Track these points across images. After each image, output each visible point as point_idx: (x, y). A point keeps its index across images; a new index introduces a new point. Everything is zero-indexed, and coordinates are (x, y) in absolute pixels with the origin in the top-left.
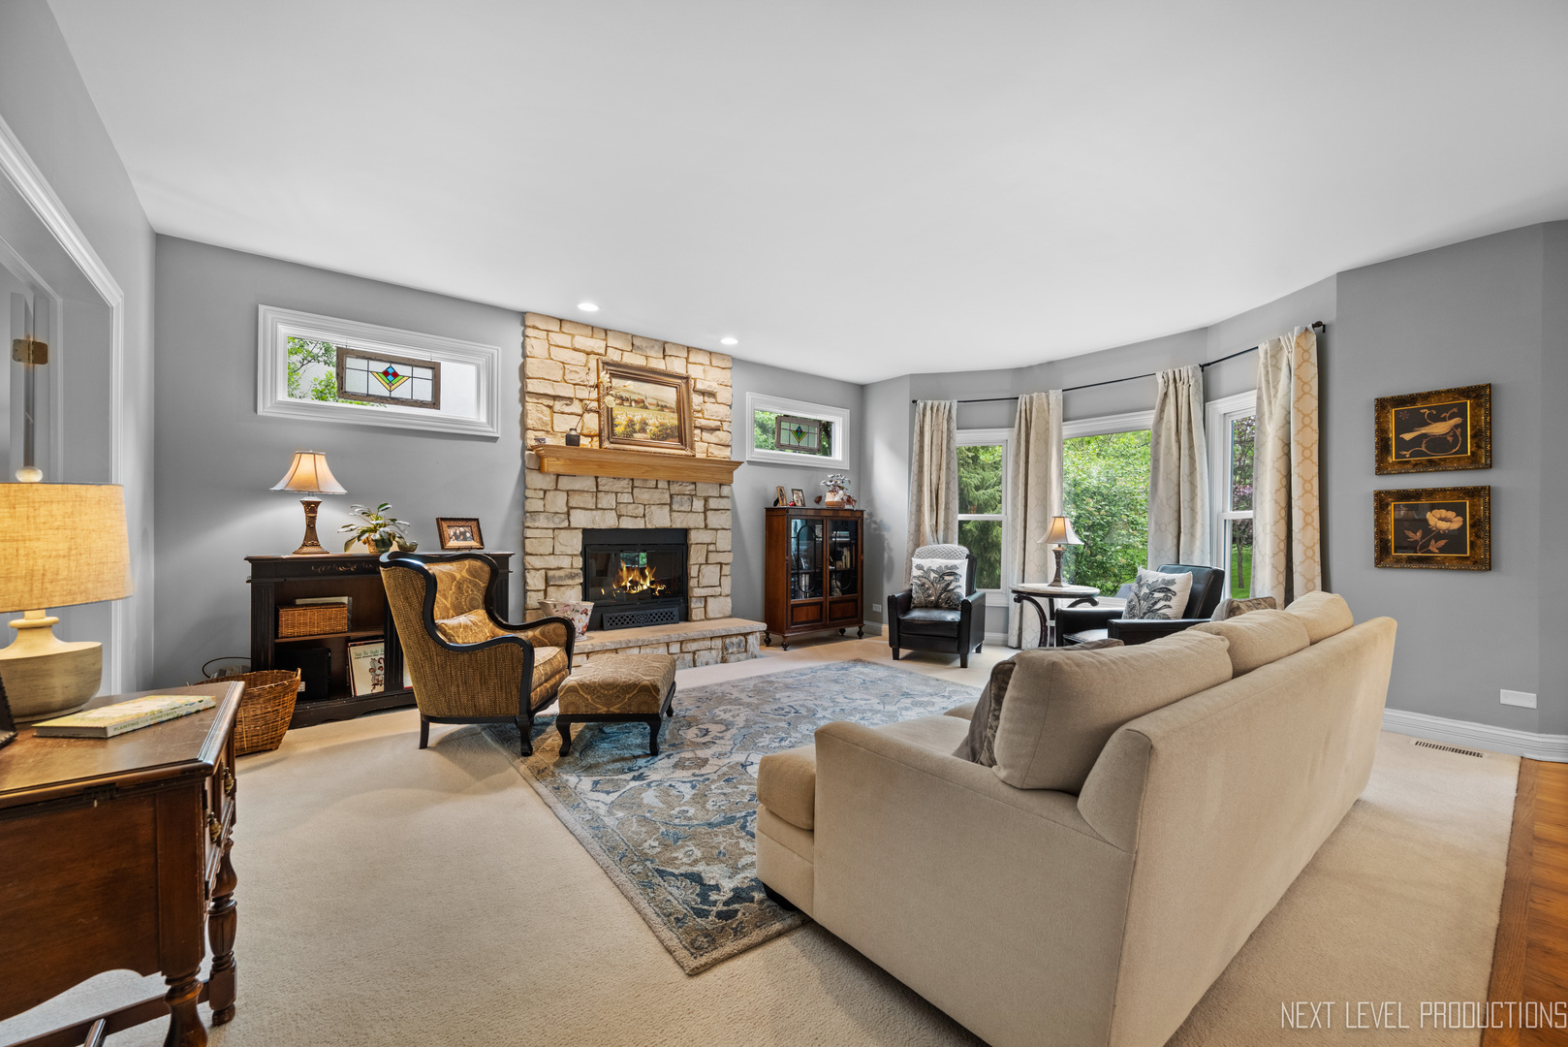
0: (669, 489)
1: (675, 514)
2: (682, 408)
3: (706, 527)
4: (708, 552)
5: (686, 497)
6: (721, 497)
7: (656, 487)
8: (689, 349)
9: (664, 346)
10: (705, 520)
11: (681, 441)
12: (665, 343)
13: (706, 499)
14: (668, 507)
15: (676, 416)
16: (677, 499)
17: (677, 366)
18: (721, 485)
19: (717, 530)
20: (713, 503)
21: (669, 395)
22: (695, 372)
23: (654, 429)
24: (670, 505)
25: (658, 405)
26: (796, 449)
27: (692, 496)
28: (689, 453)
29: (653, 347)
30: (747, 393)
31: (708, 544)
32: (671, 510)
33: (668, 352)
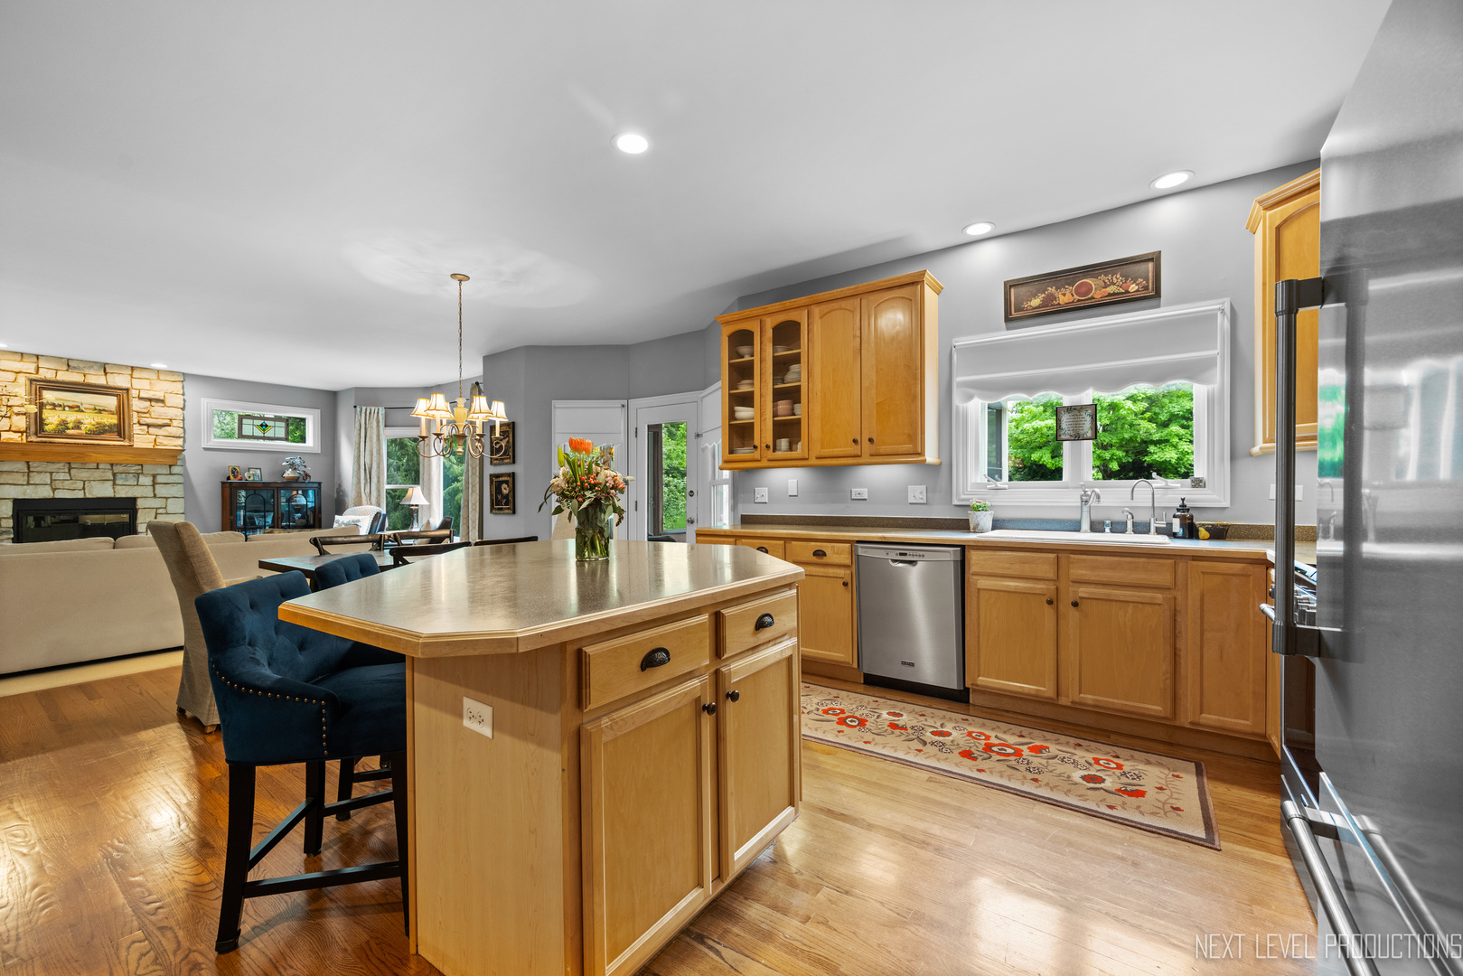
0: (112, 469)
1: (117, 487)
2: (122, 411)
3: (155, 496)
4: (157, 514)
5: (131, 475)
6: (171, 474)
7: (98, 468)
8: (133, 368)
9: (104, 368)
10: (154, 491)
11: (119, 435)
12: (105, 364)
13: (154, 476)
14: (111, 483)
15: (116, 417)
16: (119, 476)
17: (119, 380)
18: (170, 466)
19: (167, 498)
20: (160, 479)
21: (111, 402)
22: (136, 384)
23: (89, 426)
24: (114, 480)
25: (95, 409)
26: (264, 438)
27: (138, 474)
28: (127, 444)
29: (92, 367)
30: (202, 399)
31: (157, 509)
32: (114, 484)
33: (108, 370)
